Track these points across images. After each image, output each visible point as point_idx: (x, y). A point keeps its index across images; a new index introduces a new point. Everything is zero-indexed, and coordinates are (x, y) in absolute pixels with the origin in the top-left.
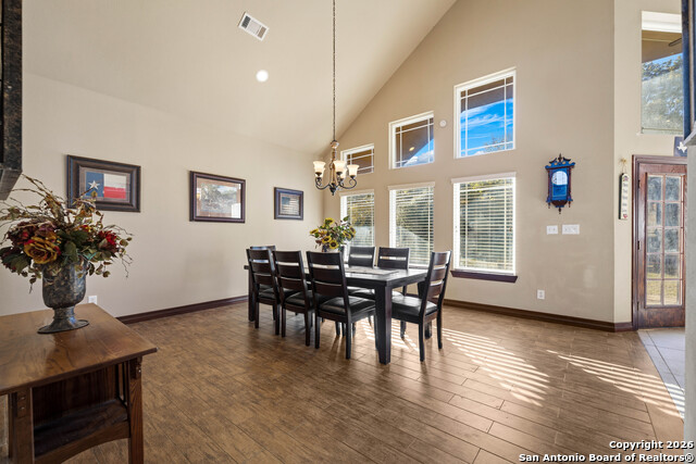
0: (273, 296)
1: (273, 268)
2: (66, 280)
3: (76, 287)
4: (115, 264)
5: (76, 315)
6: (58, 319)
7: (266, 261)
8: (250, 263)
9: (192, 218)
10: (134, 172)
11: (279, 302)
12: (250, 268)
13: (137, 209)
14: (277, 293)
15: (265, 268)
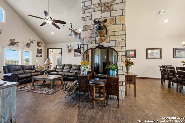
0: (167, 78)
1: (167, 71)
2: (128, 67)
3: (129, 68)
4: (133, 66)
5: (129, 71)
6: (127, 72)
7: (165, 69)
8: (161, 69)
9: (147, 59)
10: (135, 51)
11: (169, 79)
12: (161, 70)
13: (136, 58)
14: (168, 77)
15: (165, 70)
